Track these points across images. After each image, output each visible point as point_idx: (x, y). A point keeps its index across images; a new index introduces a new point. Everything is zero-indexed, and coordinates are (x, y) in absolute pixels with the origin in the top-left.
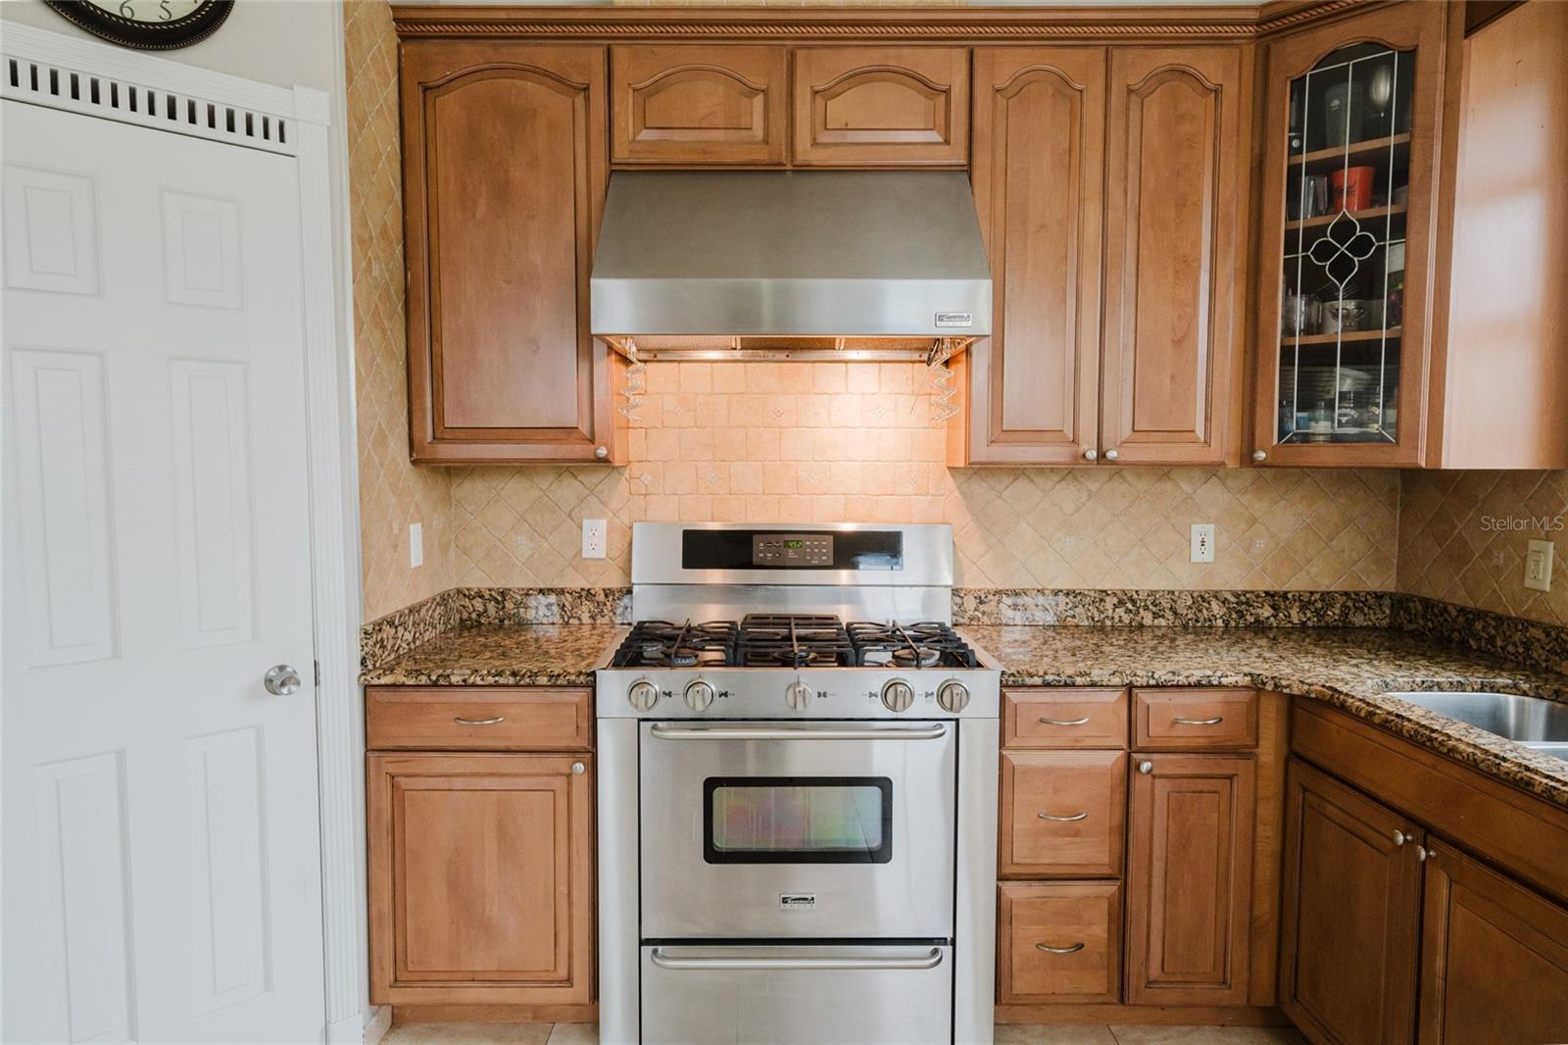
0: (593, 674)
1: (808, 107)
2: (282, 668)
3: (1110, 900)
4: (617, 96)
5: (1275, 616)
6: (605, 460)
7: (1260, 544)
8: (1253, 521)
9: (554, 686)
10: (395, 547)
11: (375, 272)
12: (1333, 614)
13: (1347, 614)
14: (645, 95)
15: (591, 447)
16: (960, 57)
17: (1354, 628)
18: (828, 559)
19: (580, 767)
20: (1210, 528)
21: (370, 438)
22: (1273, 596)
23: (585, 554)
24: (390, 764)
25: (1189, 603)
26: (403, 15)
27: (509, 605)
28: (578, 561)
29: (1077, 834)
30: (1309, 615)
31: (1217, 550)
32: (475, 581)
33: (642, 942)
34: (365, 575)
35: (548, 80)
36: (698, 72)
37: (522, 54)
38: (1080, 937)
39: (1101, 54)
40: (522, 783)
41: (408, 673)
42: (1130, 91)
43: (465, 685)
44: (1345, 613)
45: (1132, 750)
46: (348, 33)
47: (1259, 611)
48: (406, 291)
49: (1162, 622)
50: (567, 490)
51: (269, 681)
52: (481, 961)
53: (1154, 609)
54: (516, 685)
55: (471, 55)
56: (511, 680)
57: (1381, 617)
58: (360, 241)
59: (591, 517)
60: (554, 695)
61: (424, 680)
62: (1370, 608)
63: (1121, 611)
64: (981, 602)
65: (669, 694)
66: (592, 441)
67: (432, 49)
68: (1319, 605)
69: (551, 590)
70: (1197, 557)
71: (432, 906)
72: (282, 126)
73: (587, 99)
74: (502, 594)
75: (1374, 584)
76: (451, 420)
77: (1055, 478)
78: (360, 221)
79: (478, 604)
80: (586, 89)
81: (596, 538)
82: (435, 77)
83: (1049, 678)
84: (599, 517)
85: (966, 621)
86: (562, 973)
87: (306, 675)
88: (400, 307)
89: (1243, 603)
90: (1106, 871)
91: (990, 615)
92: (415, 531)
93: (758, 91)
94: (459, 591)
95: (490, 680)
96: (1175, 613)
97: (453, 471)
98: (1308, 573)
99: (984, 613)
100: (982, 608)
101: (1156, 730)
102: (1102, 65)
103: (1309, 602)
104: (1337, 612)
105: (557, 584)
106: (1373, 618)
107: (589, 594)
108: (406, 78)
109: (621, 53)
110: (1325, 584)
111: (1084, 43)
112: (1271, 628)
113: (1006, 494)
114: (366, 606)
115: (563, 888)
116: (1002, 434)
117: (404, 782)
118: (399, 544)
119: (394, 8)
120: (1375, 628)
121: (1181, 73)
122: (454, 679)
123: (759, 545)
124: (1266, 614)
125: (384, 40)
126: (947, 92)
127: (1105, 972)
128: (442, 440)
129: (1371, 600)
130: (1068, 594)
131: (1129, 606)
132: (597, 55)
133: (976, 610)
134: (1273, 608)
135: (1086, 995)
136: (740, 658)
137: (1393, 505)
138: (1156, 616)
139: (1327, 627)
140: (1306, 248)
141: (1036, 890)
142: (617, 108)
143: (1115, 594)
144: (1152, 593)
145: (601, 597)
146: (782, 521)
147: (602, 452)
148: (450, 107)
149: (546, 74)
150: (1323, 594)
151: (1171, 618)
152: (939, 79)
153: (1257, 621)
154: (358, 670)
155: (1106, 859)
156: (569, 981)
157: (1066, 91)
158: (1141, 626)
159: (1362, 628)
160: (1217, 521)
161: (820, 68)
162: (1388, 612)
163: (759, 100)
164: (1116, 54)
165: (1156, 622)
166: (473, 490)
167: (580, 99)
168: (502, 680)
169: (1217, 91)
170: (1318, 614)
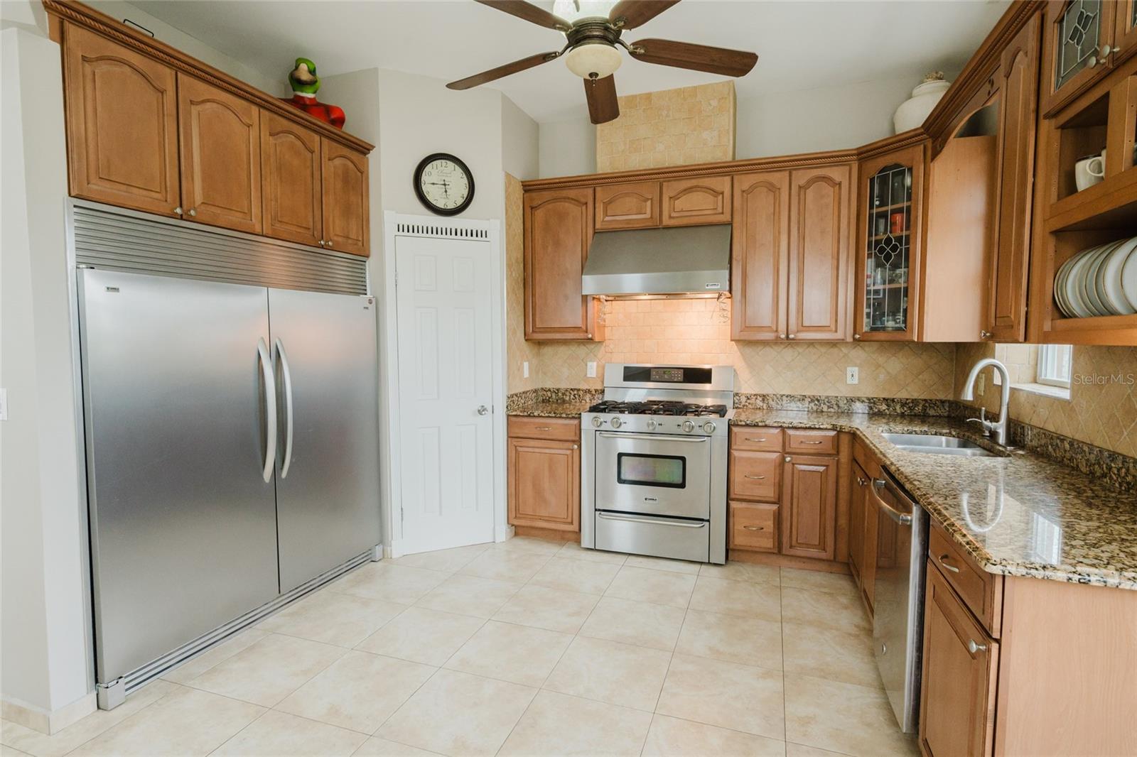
0: (580, 414)
1: (667, 204)
2: (483, 406)
3: (774, 512)
4: (597, 205)
5: (888, 409)
6: (591, 339)
7: (882, 377)
8: (878, 366)
9: (568, 418)
10: (519, 370)
11: (514, 275)
12: (919, 409)
13: (925, 410)
14: (606, 205)
15: (586, 334)
16: (728, 179)
17: (929, 416)
18: (681, 379)
19: (576, 447)
20: (856, 369)
21: (511, 331)
22: (887, 400)
23: (588, 376)
24: (515, 442)
25: (845, 402)
26: (524, 184)
27: (560, 394)
28: (586, 378)
29: (760, 484)
30: (905, 409)
31: (859, 379)
32: (549, 385)
33: (596, 510)
34: (508, 378)
35: (573, 202)
36: (627, 195)
37: (565, 193)
38: (762, 525)
39: (787, 174)
40: (556, 451)
41: (521, 412)
42: (800, 187)
43: (539, 416)
44: (924, 408)
45: (785, 452)
46: (506, 198)
47: (880, 407)
48: (524, 279)
49: (832, 410)
50: (581, 351)
51: (479, 411)
52: (543, 513)
53: (829, 404)
54: (555, 417)
55: (547, 195)
56: (554, 415)
57: (944, 411)
58: (509, 266)
59: (591, 361)
60: (567, 422)
61: (526, 414)
62: (938, 407)
63: (812, 404)
64: (748, 399)
65: (606, 422)
66: (587, 332)
67: (534, 194)
68: (911, 405)
69: (575, 389)
70: (849, 381)
71: (528, 491)
72: (486, 232)
73: (587, 207)
74: (558, 390)
75: (941, 396)
76: (539, 325)
77: (783, 346)
78: (509, 259)
79: (549, 394)
80: (586, 203)
81: (592, 369)
82: (535, 204)
83: (748, 422)
84: (594, 361)
85: (741, 406)
86: (569, 520)
87: (490, 409)
88: (522, 286)
89: (871, 403)
90: (773, 500)
91: (752, 404)
92: (526, 365)
93: (648, 199)
94: (542, 389)
95: (547, 415)
96: (838, 406)
97: (540, 343)
98: (907, 390)
99: (749, 403)
100: (748, 401)
101: (794, 445)
102: (788, 178)
103: (906, 403)
104: (920, 408)
105: (577, 387)
106: (939, 411)
107: (589, 391)
108: (526, 204)
109: (598, 189)
110: (915, 396)
111: (780, 170)
112: (886, 414)
113: (760, 353)
114: (509, 389)
115: (570, 489)
116: (747, 328)
117: (519, 449)
118: (520, 369)
119: (522, 182)
120: (940, 416)
121: (824, 179)
122: (536, 414)
123: (653, 373)
124: (884, 408)
125: (519, 192)
126: (722, 193)
127: (772, 540)
128: (536, 332)
129: (938, 403)
130: (787, 396)
131: (816, 402)
132: (590, 191)
133: (746, 402)
134: (887, 406)
135: (765, 548)
136: (633, 411)
137: (952, 360)
138: (829, 407)
139: (915, 415)
140: (875, 249)
141: (744, 505)
142: (597, 210)
143: (809, 397)
144: (827, 397)
145: (594, 392)
146: (665, 363)
147: (590, 336)
148: (540, 214)
149: (572, 199)
150: (913, 400)
151: (836, 408)
152: (718, 189)
153: (879, 411)
154: (505, 410)
155: (772, 495)
156: (572, 523)
157: (772, 188)
158: (822, 412)
159: (933, 416)
160: (860, 366)
161: (671, 189)
162: (947, 409)
163: (649, 203)
164: (794, 172)
165: (829, 410)
166: (548, 350)
167: (584, 207)
168: (550, 415)
169: (840, 184)
170: (910, 409)
